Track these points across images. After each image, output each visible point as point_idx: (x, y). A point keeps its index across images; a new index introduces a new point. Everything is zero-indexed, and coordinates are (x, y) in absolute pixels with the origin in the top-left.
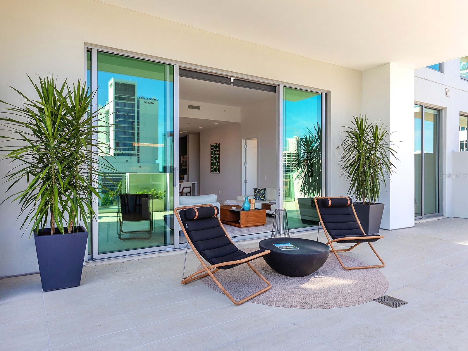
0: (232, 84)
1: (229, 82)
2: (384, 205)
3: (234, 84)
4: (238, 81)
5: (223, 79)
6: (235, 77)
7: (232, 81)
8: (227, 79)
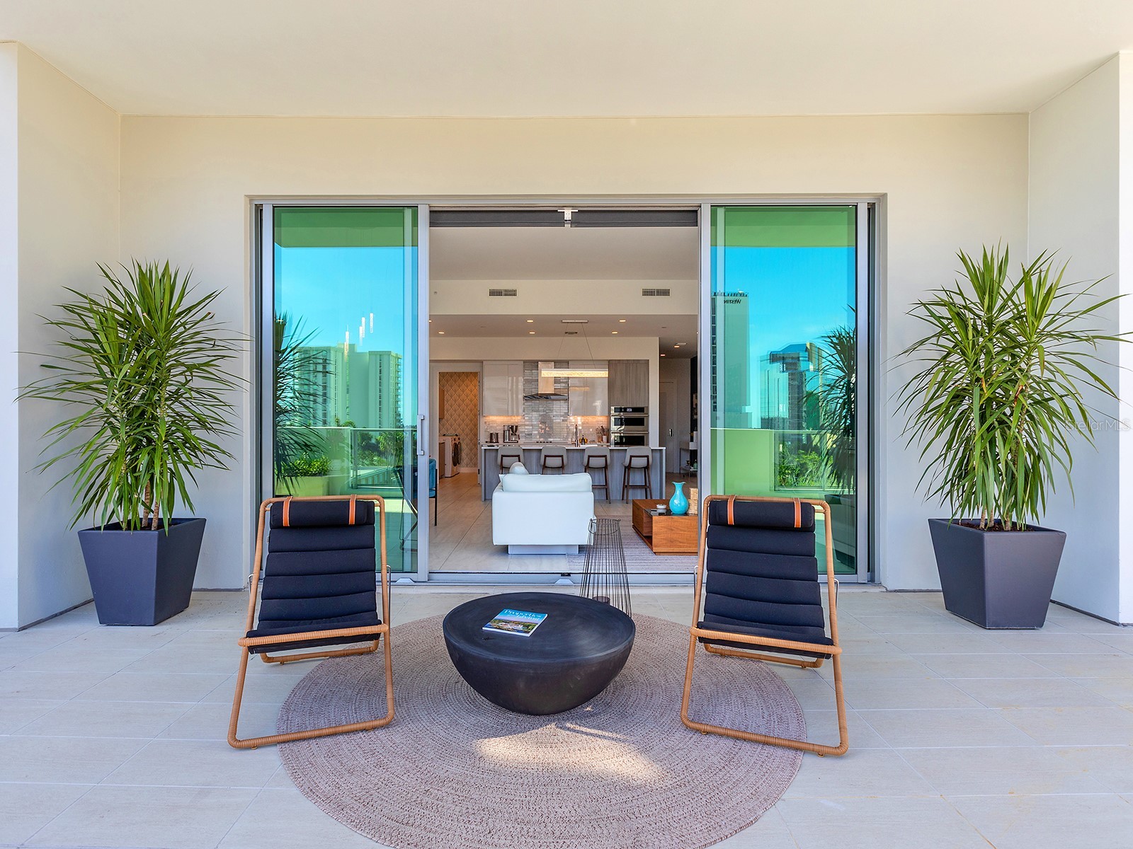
0: (567, 223)
1: (561, 222)
2: (1061, 537)
3: (575, 222)
4: (582, 214)
5: (547, 216)
6: (576, 207)
7: (568, 215)
8: (554, 214)
